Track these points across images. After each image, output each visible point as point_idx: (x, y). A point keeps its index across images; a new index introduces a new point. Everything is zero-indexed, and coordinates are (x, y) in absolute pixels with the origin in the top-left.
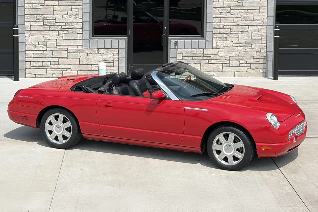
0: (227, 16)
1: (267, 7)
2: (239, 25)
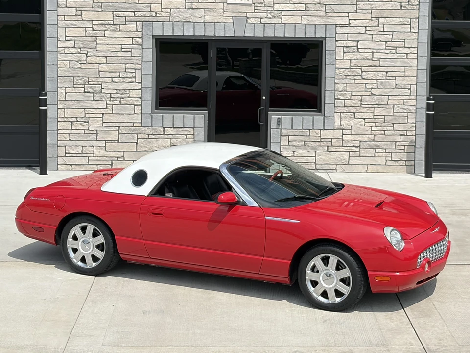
0: (357, 81)
1: (416, 68)
2: (375, 95)
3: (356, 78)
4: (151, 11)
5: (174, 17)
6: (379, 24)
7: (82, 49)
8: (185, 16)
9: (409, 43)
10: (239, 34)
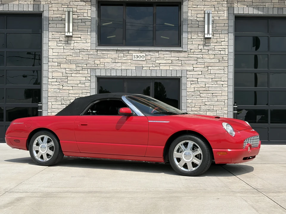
1: (227, 91)
2: (207, 105)
3: (197, 96)
4: (95, 64)
5: (106, 67)
6: (208, 70)
7: (61, 83)
8: (112, 66)
9: (223, 79)
10: (139, 75)
